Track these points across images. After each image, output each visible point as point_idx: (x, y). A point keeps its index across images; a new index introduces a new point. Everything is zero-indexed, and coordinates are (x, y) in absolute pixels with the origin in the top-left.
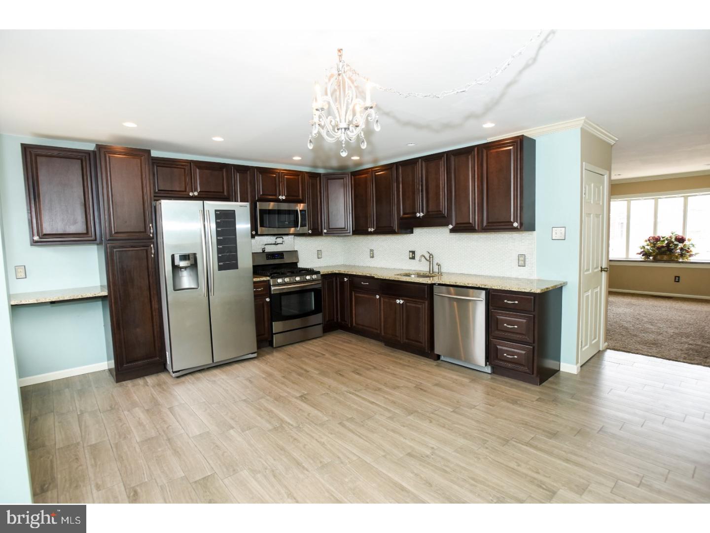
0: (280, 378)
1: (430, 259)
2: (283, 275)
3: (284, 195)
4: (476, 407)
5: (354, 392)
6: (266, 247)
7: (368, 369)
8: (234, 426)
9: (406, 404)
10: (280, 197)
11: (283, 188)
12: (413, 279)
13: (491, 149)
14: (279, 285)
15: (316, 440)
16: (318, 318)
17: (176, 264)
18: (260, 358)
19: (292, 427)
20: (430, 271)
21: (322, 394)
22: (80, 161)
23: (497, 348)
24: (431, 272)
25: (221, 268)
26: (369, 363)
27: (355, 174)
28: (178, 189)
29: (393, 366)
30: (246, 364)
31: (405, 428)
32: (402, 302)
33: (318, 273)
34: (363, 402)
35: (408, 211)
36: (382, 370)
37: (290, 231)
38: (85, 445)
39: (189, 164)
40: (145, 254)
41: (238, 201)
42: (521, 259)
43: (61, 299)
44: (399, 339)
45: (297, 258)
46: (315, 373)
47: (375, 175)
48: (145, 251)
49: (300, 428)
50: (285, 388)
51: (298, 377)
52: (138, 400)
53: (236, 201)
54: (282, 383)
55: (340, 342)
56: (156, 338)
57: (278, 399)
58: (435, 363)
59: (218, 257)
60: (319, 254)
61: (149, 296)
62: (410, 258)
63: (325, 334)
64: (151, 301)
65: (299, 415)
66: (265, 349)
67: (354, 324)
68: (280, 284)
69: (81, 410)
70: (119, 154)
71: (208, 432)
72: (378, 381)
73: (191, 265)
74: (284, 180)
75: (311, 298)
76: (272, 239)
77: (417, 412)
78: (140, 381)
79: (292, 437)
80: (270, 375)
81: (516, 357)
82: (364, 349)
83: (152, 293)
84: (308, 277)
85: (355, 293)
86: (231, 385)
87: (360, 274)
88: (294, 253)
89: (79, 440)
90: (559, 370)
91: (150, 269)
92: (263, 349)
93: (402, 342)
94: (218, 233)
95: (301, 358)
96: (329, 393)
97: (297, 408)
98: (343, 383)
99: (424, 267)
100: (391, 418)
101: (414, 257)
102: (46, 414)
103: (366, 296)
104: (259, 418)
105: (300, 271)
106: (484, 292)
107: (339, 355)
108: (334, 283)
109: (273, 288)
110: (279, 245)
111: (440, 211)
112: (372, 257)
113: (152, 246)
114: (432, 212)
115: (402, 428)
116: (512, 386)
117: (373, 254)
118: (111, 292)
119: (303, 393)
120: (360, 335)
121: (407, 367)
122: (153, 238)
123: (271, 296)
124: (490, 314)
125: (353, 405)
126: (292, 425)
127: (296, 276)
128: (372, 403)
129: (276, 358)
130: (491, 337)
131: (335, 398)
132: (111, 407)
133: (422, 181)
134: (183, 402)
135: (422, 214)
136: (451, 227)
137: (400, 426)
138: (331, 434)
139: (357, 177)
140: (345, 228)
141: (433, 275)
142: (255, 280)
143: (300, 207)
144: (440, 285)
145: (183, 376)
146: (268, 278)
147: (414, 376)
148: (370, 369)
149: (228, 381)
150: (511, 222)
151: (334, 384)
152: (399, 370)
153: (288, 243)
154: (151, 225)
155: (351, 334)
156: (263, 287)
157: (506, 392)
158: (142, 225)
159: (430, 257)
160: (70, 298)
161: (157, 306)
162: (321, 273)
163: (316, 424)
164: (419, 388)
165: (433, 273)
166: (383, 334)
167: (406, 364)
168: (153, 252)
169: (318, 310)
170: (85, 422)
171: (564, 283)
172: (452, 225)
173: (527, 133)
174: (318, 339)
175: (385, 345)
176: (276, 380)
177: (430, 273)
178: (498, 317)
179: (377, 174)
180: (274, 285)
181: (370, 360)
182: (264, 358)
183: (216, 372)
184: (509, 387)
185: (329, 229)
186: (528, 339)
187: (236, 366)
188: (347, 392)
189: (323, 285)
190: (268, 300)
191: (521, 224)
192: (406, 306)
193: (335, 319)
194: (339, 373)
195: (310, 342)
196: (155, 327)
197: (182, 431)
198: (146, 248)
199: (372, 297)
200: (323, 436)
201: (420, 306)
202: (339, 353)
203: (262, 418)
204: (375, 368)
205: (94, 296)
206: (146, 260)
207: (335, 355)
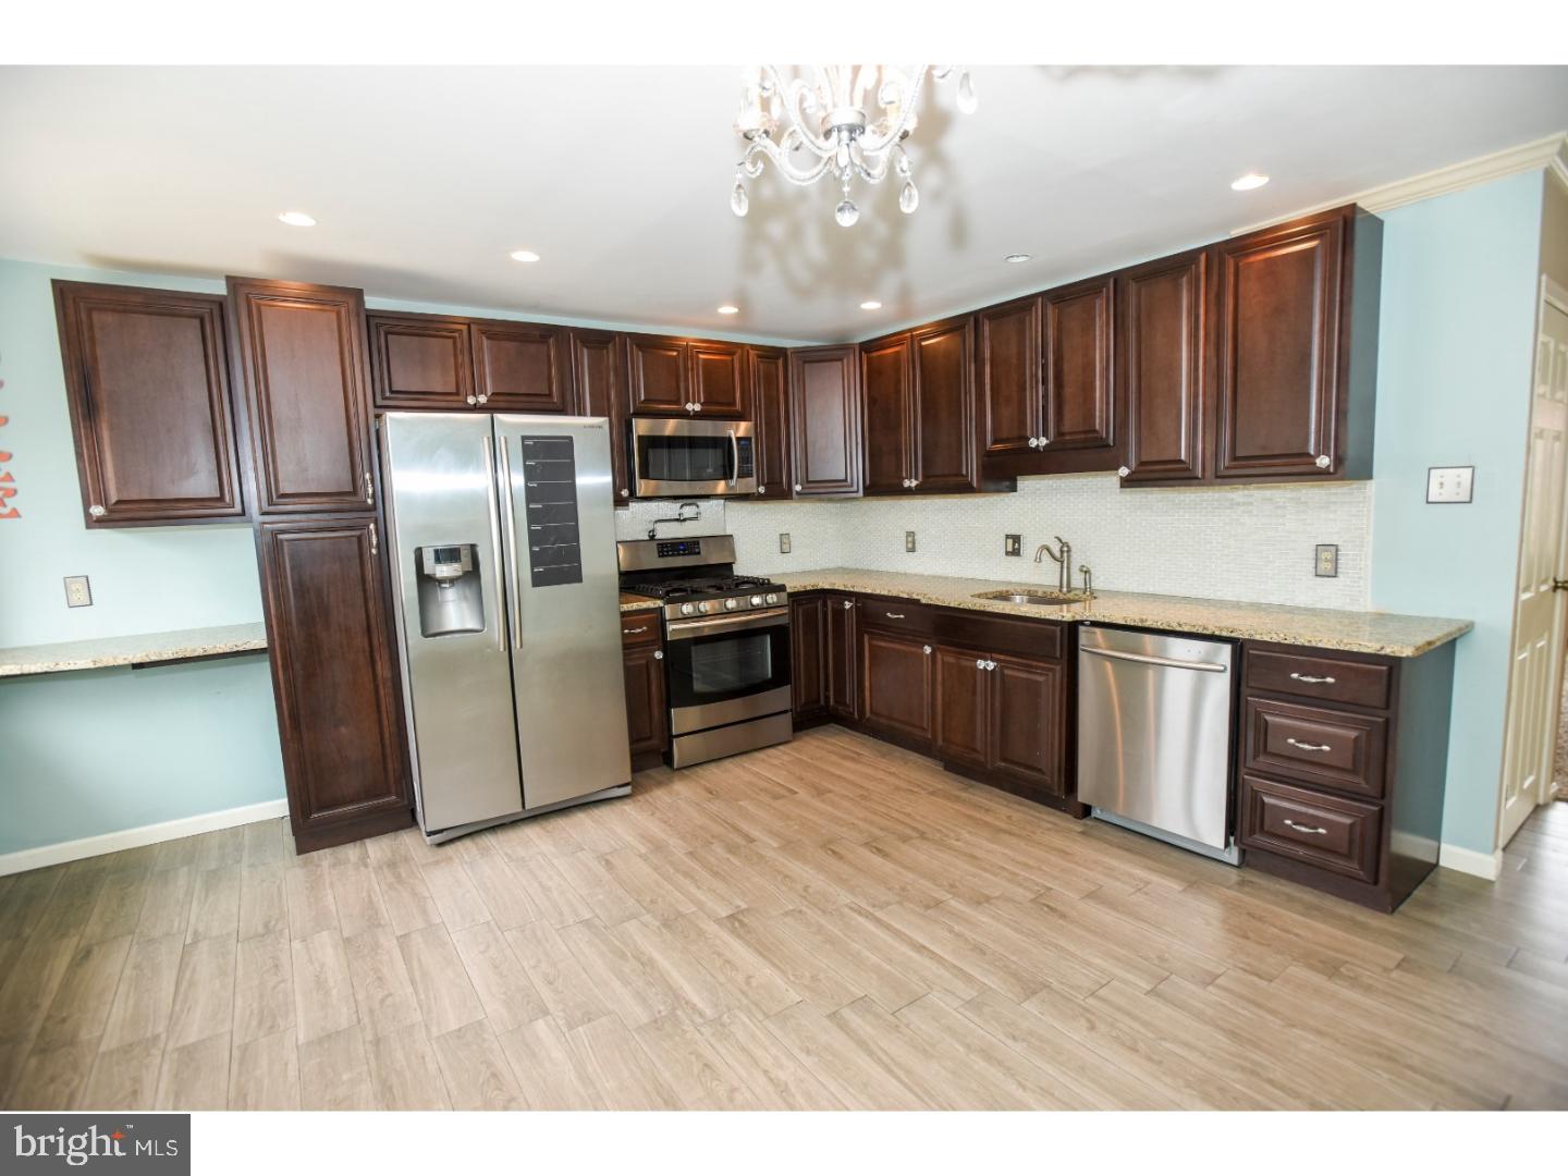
0: (683, 857)
1: (1062, 557)
2: (695, 595)
3: (699, 402)
4: (1218, 981)
5: (871, 910)
6: (658, 525)
7: (905, 839)
8: (551, 1006)
9: (1014, 958)
10: (689, 407)
11: (696, 384)
12: (1020, 607)
13: (1247, 255)
14: (686, 618)
15: (766, 1072)
16: (781, 698)
17: (426, 572)
18: (640, 798)
19: (701, 1021)
20: (1061, 586)
21: (786, 914)
22: (197, 322)
23: (1263, 801)
24: (1065, 589)
25: (538, 580)
26: (907, 820)
27: (868, 347)
28: (439, 389)
29: (970, 832)
30: (603, 812)
31: (1018, 1047)
32: (991, 665)
33: (781, 588)
34: (896, 945)
35: (1005, 435)
36: (942, 845)
37: (715, 487)
38: (170, 1046)
39: (464, 328)
40: (356, 547)
41: (585, 415)
42: (1324, 555)
43: (154, 658)
44: (982, 758)
45: (733, 552)
46: (768, 845)
47: (921, 347)
48: (355, 539)
49: (723, 1025)
50: (693, 889)
51: (728, 856)
52: (333, 908)
53: (581, 413)
54: (687, 875)
55: (834, 758)
56: (388, 751)
57: (671, 922)
58: (1076, 826)
59: (532, 554)
60: (785, 544)
61: (368, 649)
62: (1007, 553)
63: (800, 734)
64: (373, 663)
65: (722, 979)
66: (652, 772)
67: (868, 715)
68: (689, 617)
69: (196, 932)
70: (295, 302)
71: (480, 1023)
72: (932, 878)
73: (466, 574)
74: (697, 364)
75: (764, 651)
76: (670, 509)
77: (1046, 986)
78: (351, 852)
79: (699, 1056)
80: (658, 847)
81: (1321, 831)
82: (891, 779)
83: (375, 642)
84: (756, 600)
85: (869, 639)
86: (561, 875)
87: (885, 593)
88: (725, 541)
89: (161, 1029)
90: (1436, 865)
91: (370, 585)
92: (648, 772)
93: (989, 766)
94: (531, 495)
95: (737, 800)
96: (804, 909)
97: (719, 955)
98: (842, 881)
99: (1046, 576)
100: (973, 1005)
101: (1019, 549)
102: (116, 937)
103: (897, 646)
104: (616, 984)
105: (737, 585)
106: (1227, 649)
107: (830, 795)
108: (820, 615)
109: (671, 627)
110: (687, 523)
111: (1095, 431)
112: (912, 550)
113: (372, 526)
114: (1071, 433)
115: (1010, 1042)
116: (1309, 910)
117: (914, 543)
118: (274, 640)
119: (738, 907)
120: (883, 739)
121: (1006, 837)
122: (374, 508)
123: (667, 646)
124: (1243, 710)
125: (868, 954)
126: (701, 1015)
127: (727, 597)
128: (920, 948)
129: (678, 796)
130: (1242, 770)
131: (820, 929)
132: (266, 925)
133: (1044, 355)
134: (438, 921)
135: (1043, 441)
136: (1124, 471)
137: (1003, 1038)
138: (808, 1052)
139: (875, 354)
140: (846, 480)
141: (1070, 596)
142: (626, 607)
143: (741, 429)
144: (1095, 624)
145: (451, 841)
146: (659, 603)
147: (1027, 866)
148: (911, 838)
149: (555, 862)
150: (1308, 455)
151: (818, 881)
152: (985, 843)
153: (711, 518)
154: (367, 476)
155: (858, 734)
156: (646, 625)
157: (1296, 930)
158: (347, 476)
159: (1062, 552)
160: (176, 656)
161: (388, 674)
162: (789, 590)
163: (767, 1016)
164: (1045, 905)
165: (1069, 592)
166: (940, 742)
167: (1003, 826)
168: (375, 542)
169: (781, 677)
170: (194, 970)
171: (1467, 627)
172: (1127, 466)
173: (1368, 200)
174: (781, 747)
175: (946, 769)
176: (672, 863)
177: (1060, 591)
178: (1268, 718)
179: (924, 343)
180: (676, 620)
181: (908, 810)
182: (647, 796)
183: (531, 832)
184: (1303, 915)
185: (808, 482)
186: (1364, 785)
187: (581, 817)
188: (851, 908)
189: (793, 619)
190: (659, 655)
191: (1339, 461)
192: (1002, 674)
193: (822, 698)
194: (829, 846)
195: (760, 755)
196: (386, 723)
197: (418, 1017)
198: (357, 533)
199: (913, 649)
200: (784, 1060)
201: (1041, 679)
202: (831, 787)
203: (626, 983)
204: (922, 835)
205: (235, 649)
206: (358, 561)
207: (820, 792)
